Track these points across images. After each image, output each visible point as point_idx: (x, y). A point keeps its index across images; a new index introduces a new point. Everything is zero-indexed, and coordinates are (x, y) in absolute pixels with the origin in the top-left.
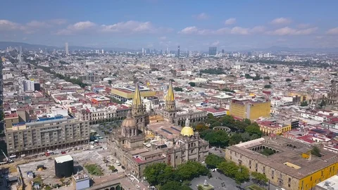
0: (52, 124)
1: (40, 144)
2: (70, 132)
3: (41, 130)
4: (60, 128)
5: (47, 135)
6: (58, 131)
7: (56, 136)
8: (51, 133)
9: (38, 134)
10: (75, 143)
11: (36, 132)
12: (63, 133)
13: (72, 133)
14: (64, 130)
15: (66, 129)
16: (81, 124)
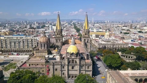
0: (17, 38)
1: (9, 48)
2: (26, 44)
3: (10, 40)
4: (20, 41)
5: (13, 44)
6: (19, 42)
7: (18, 45)
8: (15, 43)
9: (8, 42)
10: (29, 51)
11: (7, 41)
12: (22, 44)
13: (27, 45)
14: (22, 42)
15: (23, 42)
16: (32, 40)
